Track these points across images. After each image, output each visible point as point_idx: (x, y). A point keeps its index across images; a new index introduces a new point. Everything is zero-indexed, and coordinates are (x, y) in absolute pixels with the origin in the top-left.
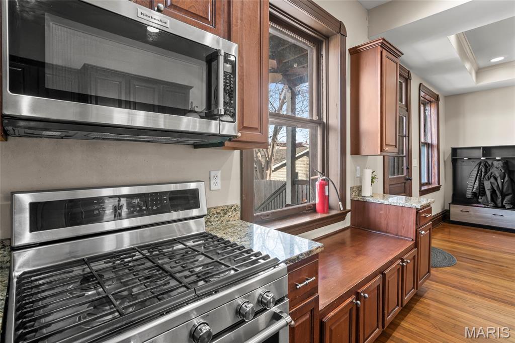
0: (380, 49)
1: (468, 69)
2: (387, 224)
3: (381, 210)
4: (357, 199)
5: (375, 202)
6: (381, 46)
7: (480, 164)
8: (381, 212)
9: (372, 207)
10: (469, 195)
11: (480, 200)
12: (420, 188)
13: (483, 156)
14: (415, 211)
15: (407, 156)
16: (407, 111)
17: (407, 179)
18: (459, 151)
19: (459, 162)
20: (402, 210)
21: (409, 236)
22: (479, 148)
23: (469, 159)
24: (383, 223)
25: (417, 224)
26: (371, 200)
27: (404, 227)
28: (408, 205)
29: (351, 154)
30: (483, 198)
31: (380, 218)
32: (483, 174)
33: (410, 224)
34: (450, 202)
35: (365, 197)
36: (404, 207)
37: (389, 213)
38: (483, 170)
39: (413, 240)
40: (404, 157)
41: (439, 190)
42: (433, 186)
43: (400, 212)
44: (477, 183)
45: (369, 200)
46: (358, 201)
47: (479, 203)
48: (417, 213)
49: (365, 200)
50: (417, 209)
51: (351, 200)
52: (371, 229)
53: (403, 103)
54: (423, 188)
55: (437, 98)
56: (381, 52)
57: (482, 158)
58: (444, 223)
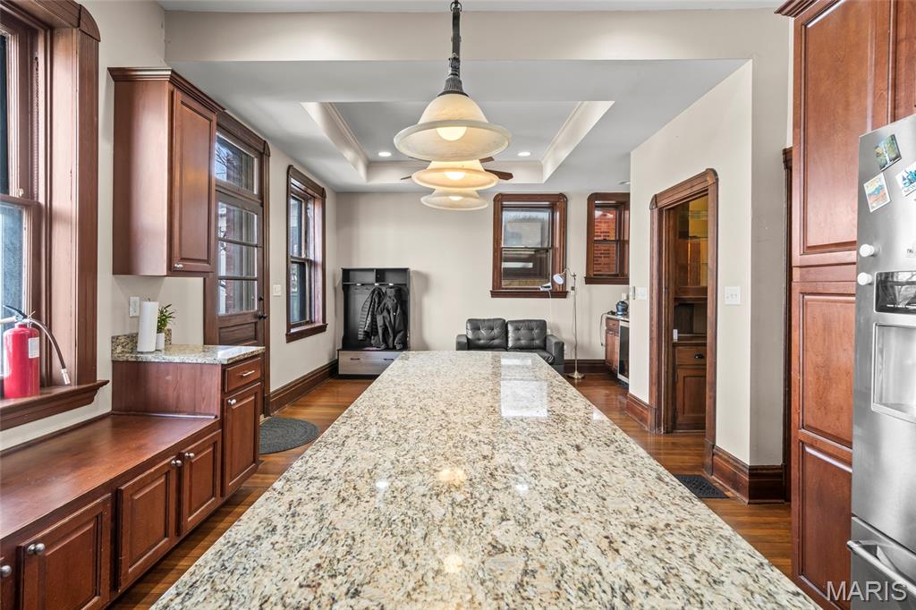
0: (167, 87)
1: (348, 158)
2: (178, 397)
3: (168, 375)
4: (125, 358)
5: (157, 360)
6: (169, 81)
7: (373, 292)
8: (169, 378)
9: (153, 370)
10: (361, 337)
11: (373, 342)
12: (288, 330)
13: (377, 282)
14: (219, 370)
15: (261, 280)
16: (262, 205)
17: (260, 317)
18: (351, 273)
19: (352, 289)
20: (201, 369)
21: (212, 412)
22: (372, 270)
23: (363, 285)
24: (172, 395)
25: (223, 389)
26: (151, 358)
27: (204, 399)
28: (208, 360)
29: (114, 274)
30: (376, 338)
31: (165, 388)
32: (376, 306)
33: (213, 391)
34: (340, 347)
35: (142, 353)
36: (205, 363)
37: (181, 378)
38: (377, 300)
39: (216, 417)
40: (254, 280)
41: (325, 330)
42: (317, 325)
43: (198, 373)
44: (369, 319)
45: (146, 358)
46: (127, 361)
47: (372, 346)
48: (223, 372)
49: (140, 360)
50: (223, 365)
51: (113, 361)
52: (149, 412)
53: (255, 192)
54: (293, 331)
55: (322, 193)
56: (172, 94)
57: (376, 284)
58: (331, 380)
